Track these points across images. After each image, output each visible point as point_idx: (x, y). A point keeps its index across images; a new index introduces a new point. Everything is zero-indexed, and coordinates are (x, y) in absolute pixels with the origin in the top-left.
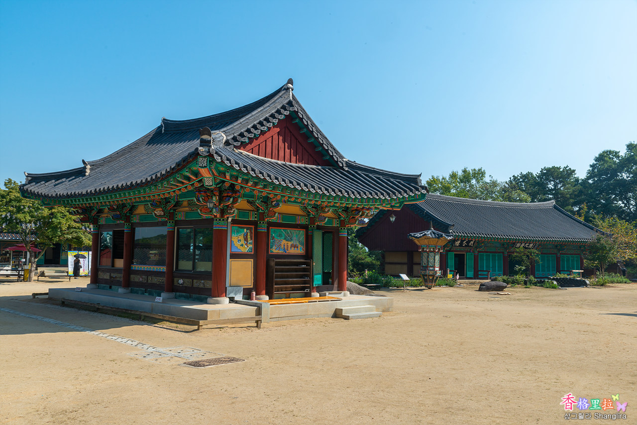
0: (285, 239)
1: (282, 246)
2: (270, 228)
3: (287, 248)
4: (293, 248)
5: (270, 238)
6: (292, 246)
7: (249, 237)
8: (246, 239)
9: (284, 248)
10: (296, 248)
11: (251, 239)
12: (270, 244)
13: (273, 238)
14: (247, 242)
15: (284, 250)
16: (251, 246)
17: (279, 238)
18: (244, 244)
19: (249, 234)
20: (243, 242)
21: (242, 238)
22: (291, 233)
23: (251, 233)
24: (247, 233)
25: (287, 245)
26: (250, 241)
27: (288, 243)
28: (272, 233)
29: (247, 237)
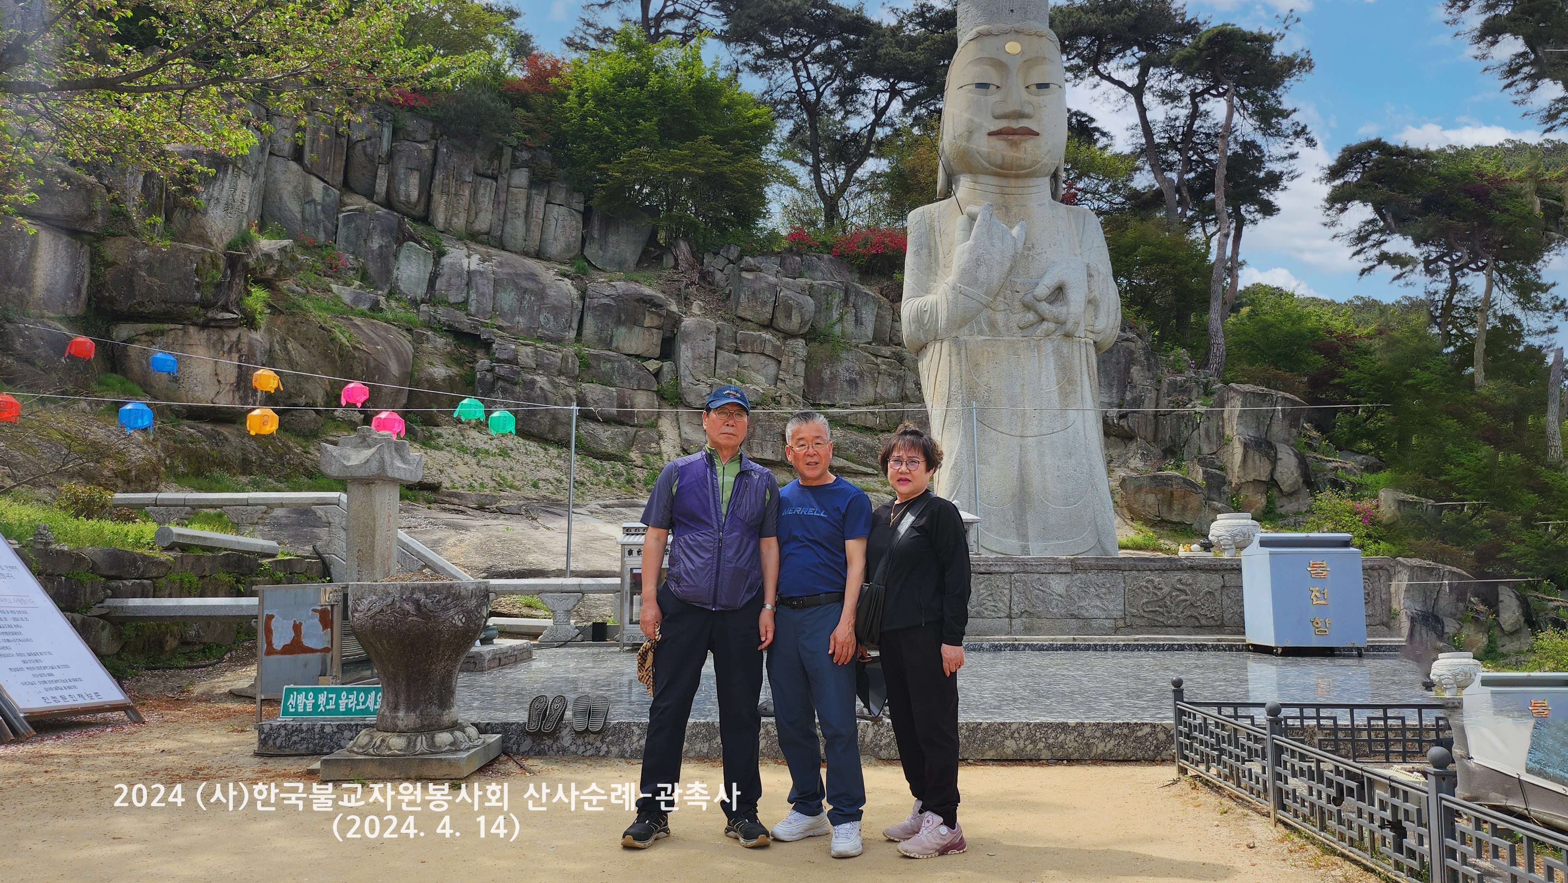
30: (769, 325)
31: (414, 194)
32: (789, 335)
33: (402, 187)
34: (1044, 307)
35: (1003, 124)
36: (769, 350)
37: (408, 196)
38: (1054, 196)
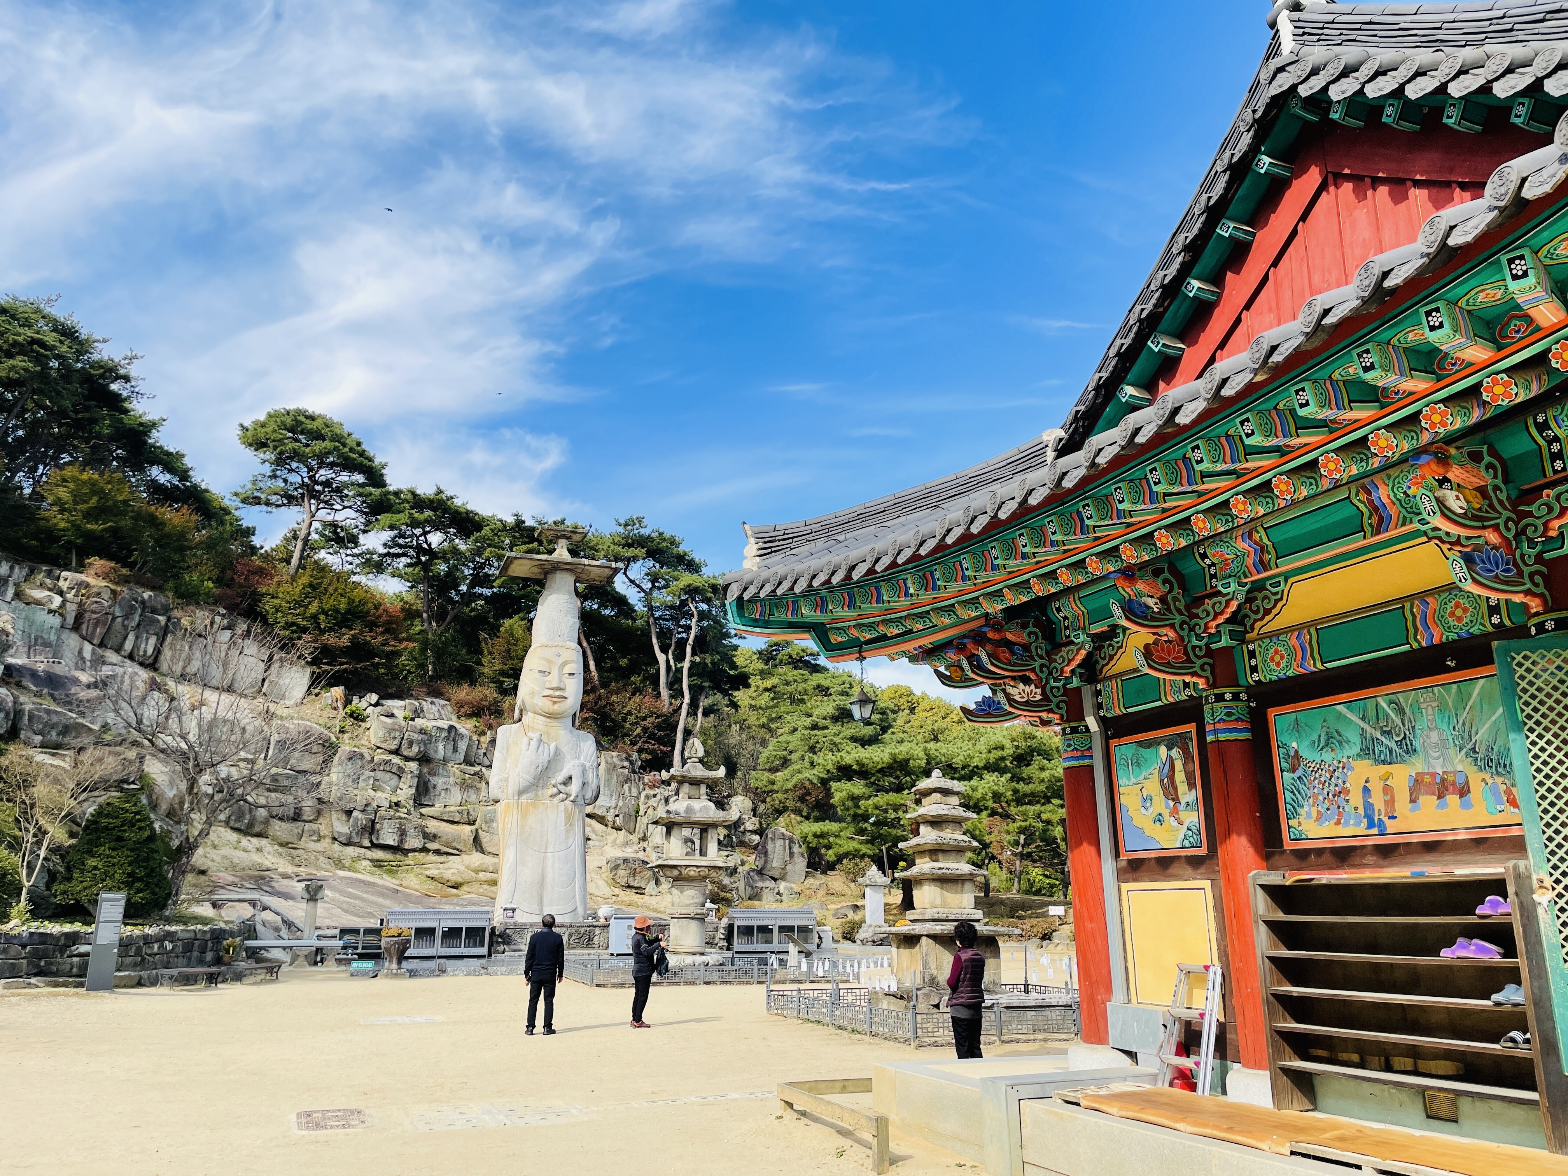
0: (1366, 752)
1: (1356, 798)
2: (1272, 712)
3: (1390, 803)
4: (1428, 801)
5: (1279, 762)
6: (1417, 786)
7: (1180, 777)
8: (1170, 791)
9: (1368, 807)
10: (1453, 799)
11: (1191, 785)
12: (1285, 798)
13: (1295, 761)
14: (1176, 800)
15: (1369, 817)
16: (1193, 818)
17: (1327, 756)
18: (1166, 813)
19: (1179, 765)
20: (1161, 804)
21: (1153, 787)
22: (1401, 711)
23: (1187, 757)
24: (1172, 761)
25: (1387, 789)
26: (1188, 795)
27: (1388, 776)
28: (1284, 738)
29: (1172, 778)
30: (397, 752)
31: (150, 651)
32: (407, 759)
33: (143, 646)
34: (562, 788)
35: (551, 692)
36: (394, 770)
37: (145, 651)
38: (573, 725)
